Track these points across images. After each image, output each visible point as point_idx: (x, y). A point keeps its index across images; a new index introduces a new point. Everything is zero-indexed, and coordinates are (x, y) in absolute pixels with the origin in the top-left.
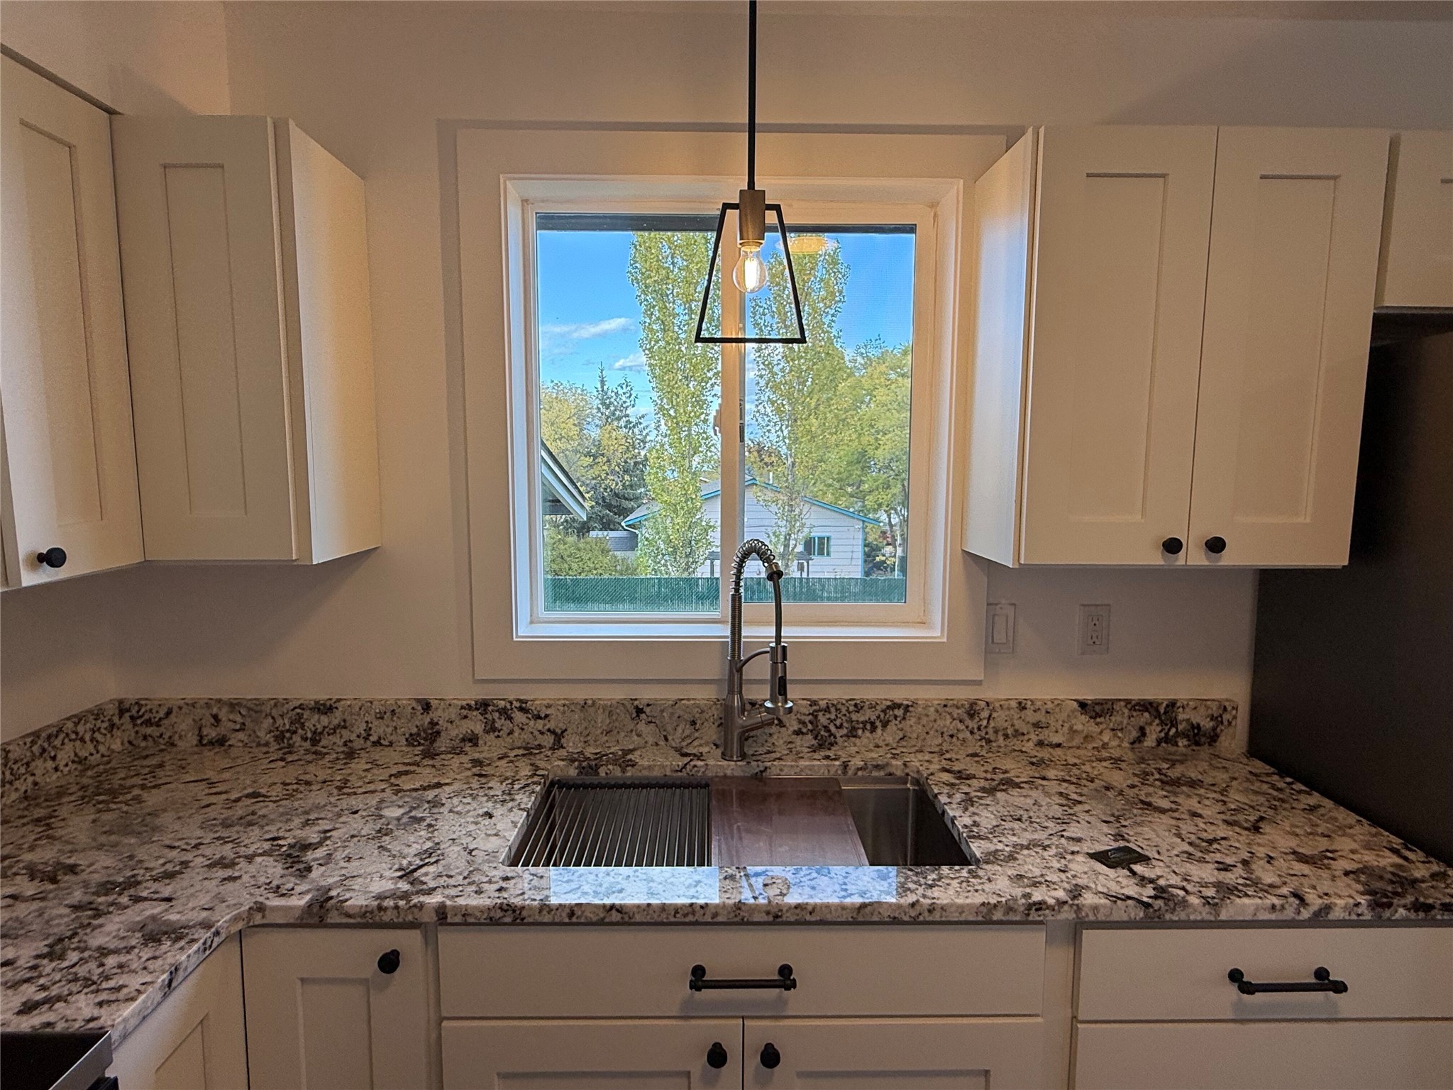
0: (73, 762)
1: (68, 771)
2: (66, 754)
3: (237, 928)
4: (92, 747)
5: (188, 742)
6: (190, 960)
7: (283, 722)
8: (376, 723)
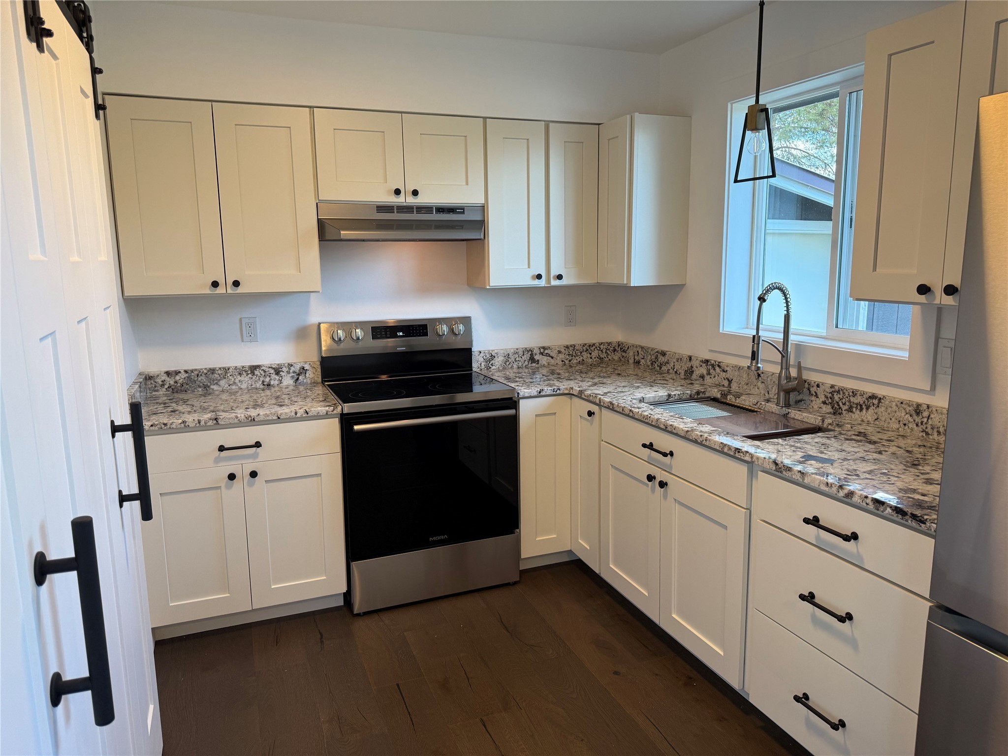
0: (598, 358)
1: (595, 360)
2: (595, 354)
3: (567, 392)
4: (605, 355)
5: (631, 361)
6: (548, 390)
7: (653, 357)
8: (676, 363)
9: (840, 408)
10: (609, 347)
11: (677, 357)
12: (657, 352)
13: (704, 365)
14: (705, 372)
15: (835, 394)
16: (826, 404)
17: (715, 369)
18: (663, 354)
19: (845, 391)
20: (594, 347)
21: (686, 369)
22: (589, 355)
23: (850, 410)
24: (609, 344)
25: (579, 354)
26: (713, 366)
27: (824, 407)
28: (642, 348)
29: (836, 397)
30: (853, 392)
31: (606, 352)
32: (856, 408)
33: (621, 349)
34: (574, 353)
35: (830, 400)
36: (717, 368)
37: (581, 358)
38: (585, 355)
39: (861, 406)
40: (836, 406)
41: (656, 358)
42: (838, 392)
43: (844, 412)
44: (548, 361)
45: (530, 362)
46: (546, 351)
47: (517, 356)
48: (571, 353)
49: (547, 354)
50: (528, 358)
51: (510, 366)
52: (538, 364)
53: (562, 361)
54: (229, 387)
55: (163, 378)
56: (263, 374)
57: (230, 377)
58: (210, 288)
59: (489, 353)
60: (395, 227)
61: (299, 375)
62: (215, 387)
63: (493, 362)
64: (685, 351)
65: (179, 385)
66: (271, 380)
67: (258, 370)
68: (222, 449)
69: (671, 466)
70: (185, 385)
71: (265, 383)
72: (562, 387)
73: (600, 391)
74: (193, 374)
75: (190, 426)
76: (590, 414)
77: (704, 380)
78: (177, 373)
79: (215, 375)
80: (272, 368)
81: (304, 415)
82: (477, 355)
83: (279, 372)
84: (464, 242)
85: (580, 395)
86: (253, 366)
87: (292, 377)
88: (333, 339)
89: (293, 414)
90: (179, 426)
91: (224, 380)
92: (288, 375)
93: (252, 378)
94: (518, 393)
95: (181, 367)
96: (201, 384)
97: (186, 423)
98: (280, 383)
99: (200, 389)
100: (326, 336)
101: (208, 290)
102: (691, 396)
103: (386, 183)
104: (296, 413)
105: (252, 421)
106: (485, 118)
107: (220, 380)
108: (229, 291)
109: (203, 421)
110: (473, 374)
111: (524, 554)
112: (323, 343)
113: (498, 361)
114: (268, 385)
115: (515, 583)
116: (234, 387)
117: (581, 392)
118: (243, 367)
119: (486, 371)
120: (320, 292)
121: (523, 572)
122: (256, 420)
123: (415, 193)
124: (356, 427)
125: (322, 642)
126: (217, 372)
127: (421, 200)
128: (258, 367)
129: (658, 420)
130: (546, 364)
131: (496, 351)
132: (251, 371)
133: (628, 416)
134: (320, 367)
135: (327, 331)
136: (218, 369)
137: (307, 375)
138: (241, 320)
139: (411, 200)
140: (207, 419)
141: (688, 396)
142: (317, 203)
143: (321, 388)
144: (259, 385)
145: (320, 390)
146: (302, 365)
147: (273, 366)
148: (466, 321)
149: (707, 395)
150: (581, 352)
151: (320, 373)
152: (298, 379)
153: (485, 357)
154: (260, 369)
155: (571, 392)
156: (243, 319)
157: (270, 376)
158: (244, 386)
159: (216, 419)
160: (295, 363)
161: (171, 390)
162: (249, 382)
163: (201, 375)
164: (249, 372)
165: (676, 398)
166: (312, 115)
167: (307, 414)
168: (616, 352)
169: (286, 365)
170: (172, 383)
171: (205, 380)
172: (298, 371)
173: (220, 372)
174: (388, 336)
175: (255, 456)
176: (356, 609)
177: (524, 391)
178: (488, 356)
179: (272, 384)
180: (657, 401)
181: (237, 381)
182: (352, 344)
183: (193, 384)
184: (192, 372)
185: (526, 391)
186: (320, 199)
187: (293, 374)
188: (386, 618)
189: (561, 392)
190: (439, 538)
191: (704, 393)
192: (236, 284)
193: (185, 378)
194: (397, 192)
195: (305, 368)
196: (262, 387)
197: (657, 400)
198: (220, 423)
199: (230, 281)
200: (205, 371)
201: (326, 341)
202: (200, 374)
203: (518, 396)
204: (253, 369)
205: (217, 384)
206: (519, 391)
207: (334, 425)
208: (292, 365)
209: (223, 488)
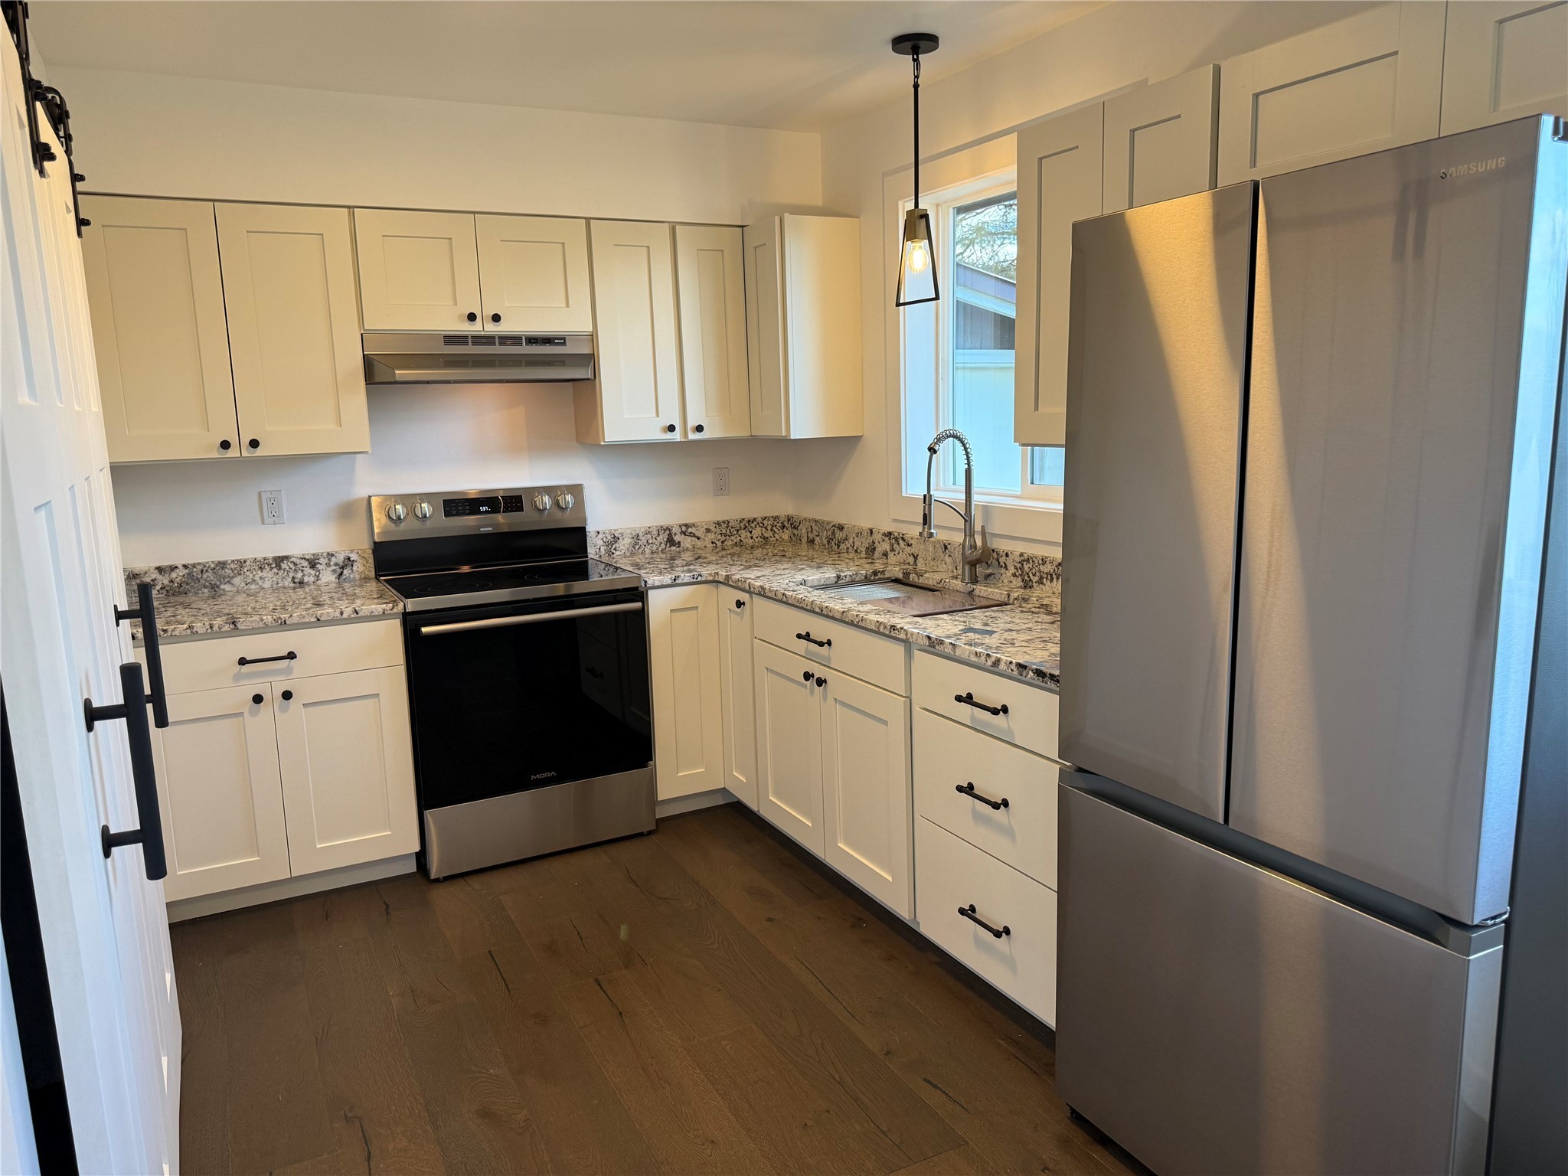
0: (761, 537)
1: (757, 540)
2: (757, 532)
3: (711, 578)
4: (771, 533)
5: (804, 540)
6: (686, 577)
7: (830, 533)
8: (856, 538)
9: (1030, 580)
10: (776, 523)
11: (857, 530)
12: (834, 526)
13: (887, 538)
14: (888, 548)
15: (1025, 563)
16: (1016, 576)
17: (898, 544)
18: (841, 528)
19: (1034, 559)
20: (755, 523)
21: (867, 546)
22: (748, 534)
23: (1040, 582)
24: (775, 518)
25: (735, 532)
26: (896, 539)
27: (1014, 580)
28: (816, 521)
29: (1026, 567)
30: (1042, 560)
31: (772, 530)
32: (1047, 578)
33: (791, 525)
34: (728, 531)
35: (1020, 572)
36: (901, 542)
37: (739, 538)
38: (743, 533)
39: (1051, 575)
40: (1026, 578)
41: (833, 533)
42: (1028, 560)
43: (1035, 585)
44: (693, 543)
45: (668, 545)
46: (690, 530)
47: (649, 536)
48: (724, 531)
49: (691, 533)
50: (665, 540)
51: (640, 551)
52: (679, 547)
53: (712, 543)
54: (246, 587)
55: (153, 576)
56: (294, 568)
57: (248, 573)
58: (218, 451)
59: (610, 534)
60: (470, 364)
61: (343, 568)
62: (227, 587)
63: (617, 545)
64: (865, 524)
65: (176, 585)
66: (304, 575)
67: (285, 562)
68: (243, 662)
69: (829, 659)
70: (184, 585)
71: (296, 581)
72: (704, 572)
73: (751, 575)
74: (195, 570)
75: (199, 632)
76: (739, 604)
77: (887, 558)
78: (173, 568)
79: (227, 570)
80: (305, 559)
81: (353, 616)
82: (593, 536)
83: (316, 564)
84: (571, 383)
85: (727, 582)
86: (279, 557)
87: (334, 571)
88: (390, 517)
89: (337, 614)
90: (184, 633)
91: (239, 577)
92: (328, 569)
93: (278, 574)
94: (646, 582)
95: (179, 562)
96: (207, 584)
97: (193, 628)
98: (318, 580)
99: (206, 591)
100: (380, 513)
101: (216, 454)
102: (866, 577)
103: (456, 305)
104: (342, 613)
105: (283, 625)
106: (588, 220)
107: (233, 577)
108: (245, 454)
109: (217, 626)
110: (590, 562)
111: (662, 795)
112: (376, 524)
113: (624, 544)
114: (300, 583)
115: (650, 833)
116: (253, 587)
117: (728, 577)
118: (265, 559)
119: (607, 558)
120: (370, 452)
121: (660, 822)
122: (288, 623)
123: (496, 318)
124: (424, 630)
125: (388, 913)
126: (228, 566)
127: (505, 327)
128: (286, 558)
129: (812, 602)
130: (690, 547)
131: (620, 531)
132: (276, 564)
133: (781, 601)
134: (372, 556)
135: (381, 506)
136: (230, 562)
137: (355, 568)
138: (260, 494)
139: (491, 328)
140: (222, 623)
141: (863, 578)
142: (362, 334)
143: (374, 584)
144: (288, 582)
145: (373, 586)
146: (347, 554)
147: (307, 557)
148: (576, 490)
149: (887, 575)
150: (738, 530)
151: (372, 565)
152: (341, 574)
153: (604, 539)
154: (288, 561)
155: (716, 579)
156: (263, 494)
157: (302, 571)
158: (267, 585)
159: (233, 623)
160: (336, 552)
161: (164, 592)
162: (274, 579)
163: (207, 571)
164: (274, 566)
165: (847, 580)
166: (352, 217)
167: (357, 613)
168: (785, 530)
169: (325, 554)
170: (166, 582)
171: (212, 578)
172: (341, 564)
173: (232, 566)
174: (468, 512)
175: (288, 671)
176: (435, 870)
177: (653, 579)
178: (609, 538)
179: (306, 581)
180: (823, 585)
181: (257, 578)
182: (417, 524)
183: (195, 584)
184: (194, 567)
185: (656, 578)
186: (366, 328)
187: (334, 568)
188: (475, 883)
189: (704, 579)
190: (544, 775)
191: (883, 572)
192: (254, 444)
193: (184, 576)
194: (472, 317)
195: (352, 559)
196: (292, 585)
197: (822, 583)
198: (240, 627)
199: (246, 441)
200: (212, 566)
201: (379, 520)
202: (205, 569)
203: (646, 586)
204: (279, 561)
205: (229, 582)
206: (647, 579)
207: (395, 628)
208: (332, 555)
209: (246, 714)
